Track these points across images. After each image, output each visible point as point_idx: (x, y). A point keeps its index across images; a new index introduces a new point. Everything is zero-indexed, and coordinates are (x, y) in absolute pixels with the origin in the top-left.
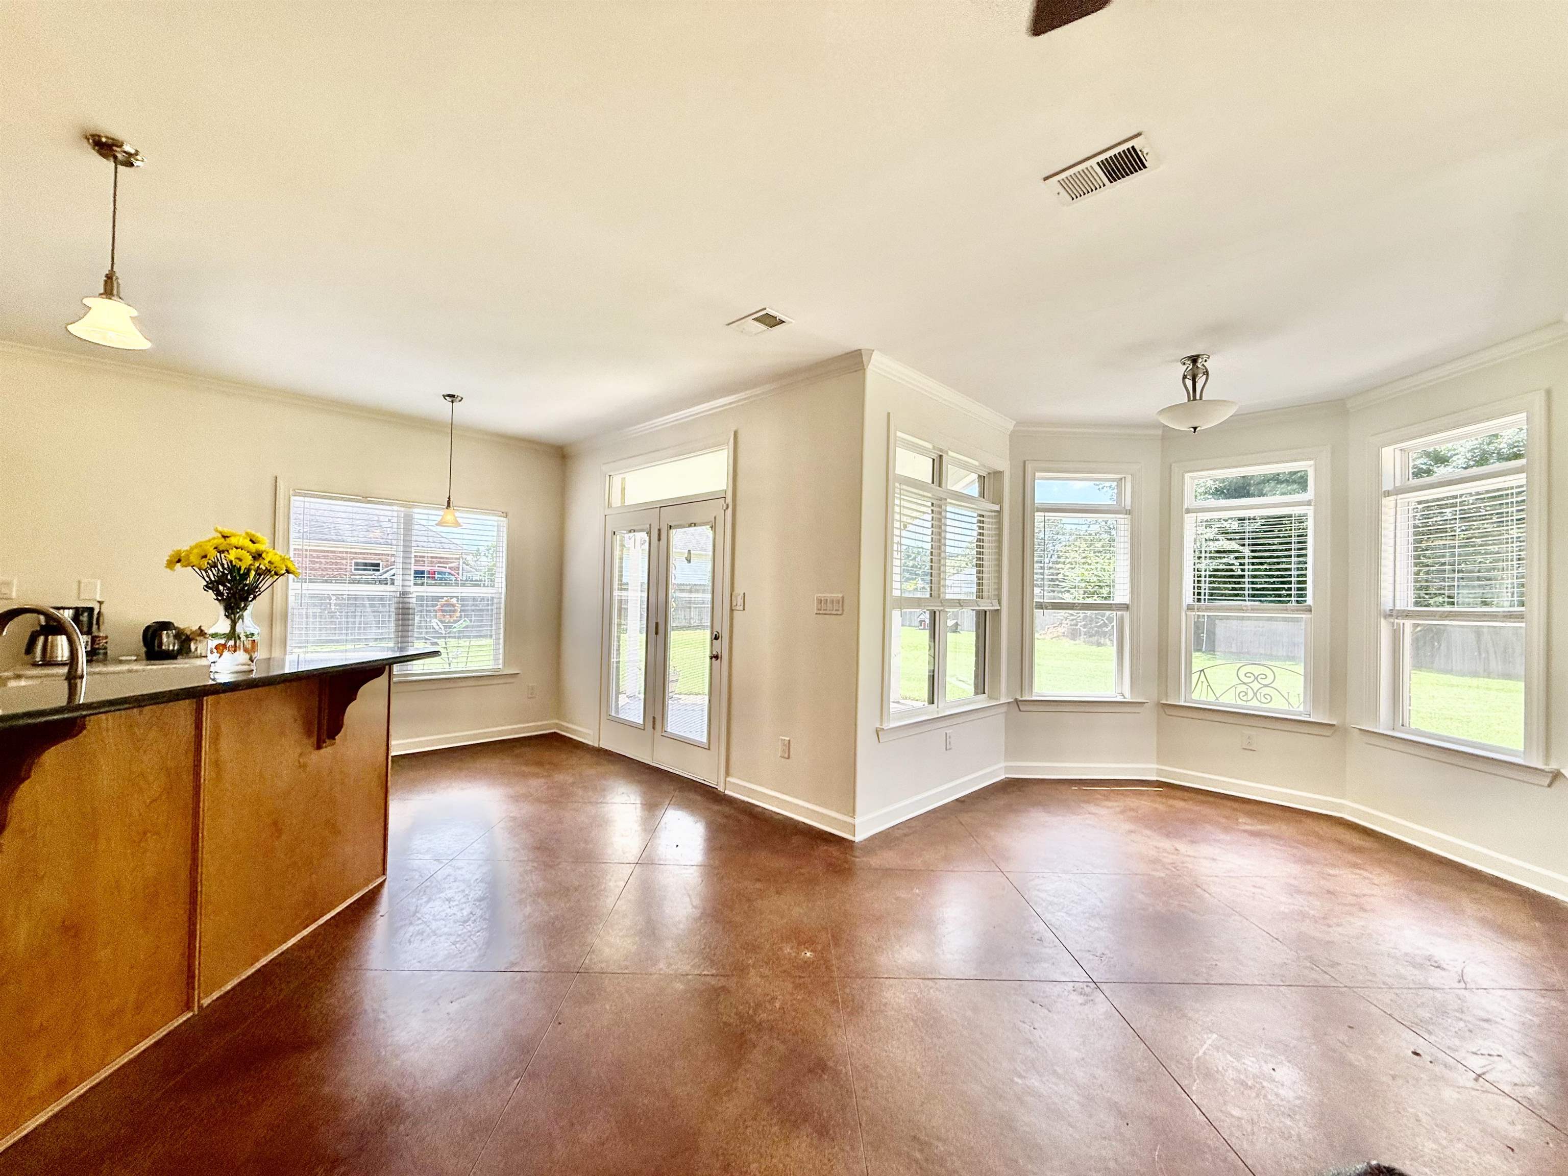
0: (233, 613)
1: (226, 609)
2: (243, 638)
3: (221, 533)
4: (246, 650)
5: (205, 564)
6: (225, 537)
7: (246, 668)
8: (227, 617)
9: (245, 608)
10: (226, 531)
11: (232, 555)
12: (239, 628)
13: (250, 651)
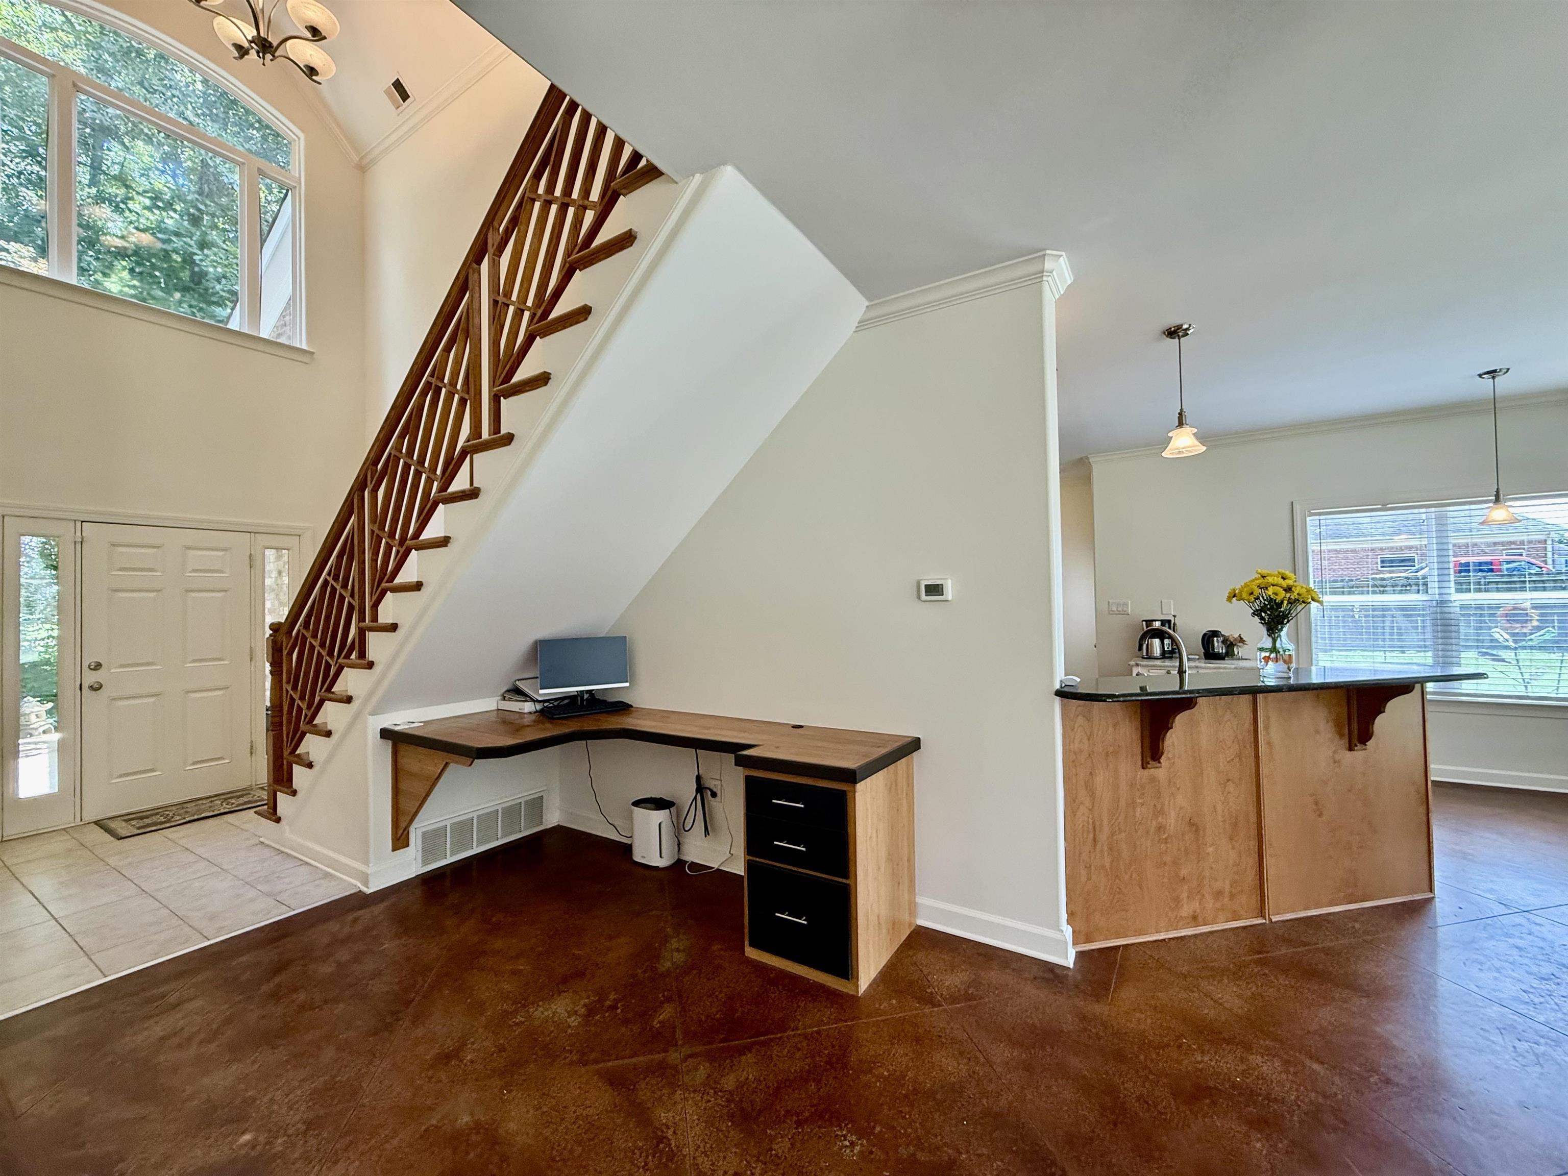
0: (1273, 633)
1: (1268, 630)
2: (1282, 652)
3: (1260, 574)
4: (1285, 661)
5: (1252, 598)
6: (1263, 577)
7: (1285, 675)
8: (1269, 635)
9: (1281, 630)
10: (1264, 572)
11: (1270, 591)
12: (1278, 645)
13: (1288, 661)
